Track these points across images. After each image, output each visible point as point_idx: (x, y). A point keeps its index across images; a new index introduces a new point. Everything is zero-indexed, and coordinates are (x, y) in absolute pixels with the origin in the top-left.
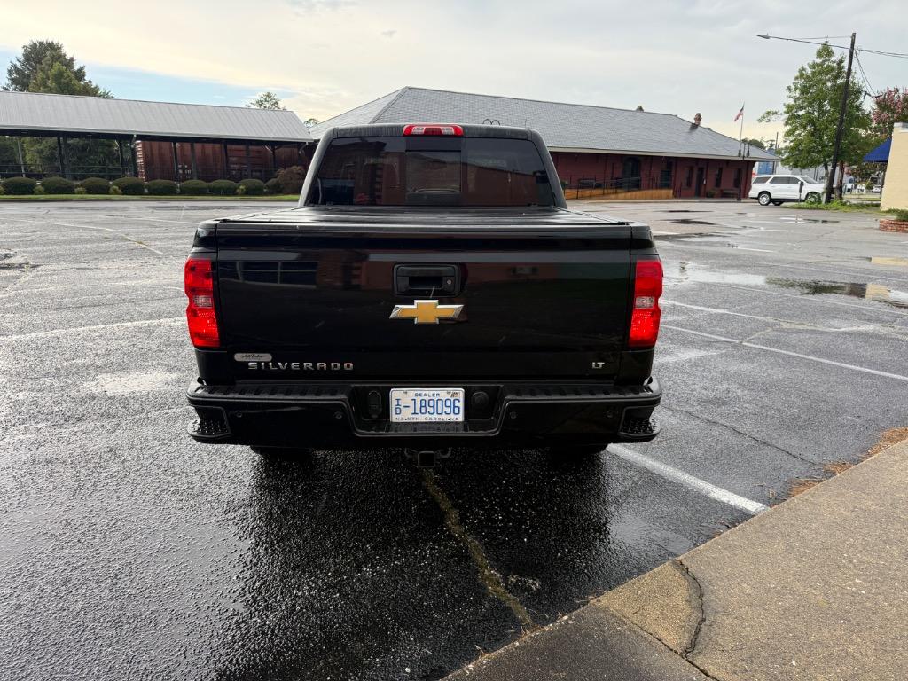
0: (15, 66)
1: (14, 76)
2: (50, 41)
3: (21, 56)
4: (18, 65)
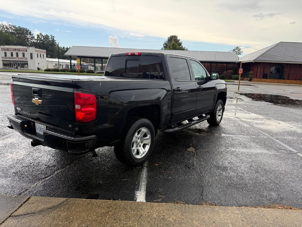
0: (165, 43)
1: (165, 45)
2: (175, 35)
3: (167, 40)
4: (166, 42)
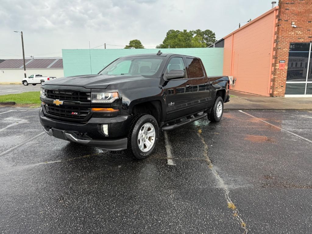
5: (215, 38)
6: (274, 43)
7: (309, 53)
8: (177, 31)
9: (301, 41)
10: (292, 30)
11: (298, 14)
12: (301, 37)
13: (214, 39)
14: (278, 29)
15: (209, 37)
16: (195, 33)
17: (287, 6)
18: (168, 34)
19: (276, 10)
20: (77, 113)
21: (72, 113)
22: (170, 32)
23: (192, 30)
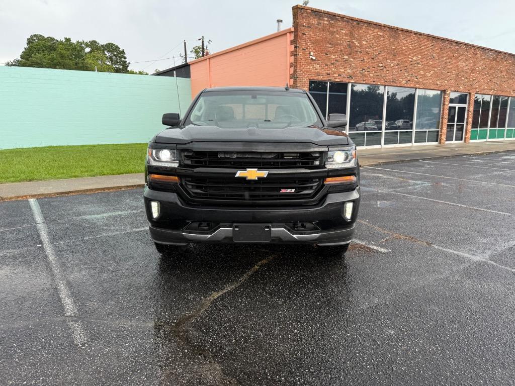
5: (125, 58)
6: (291, 78)
7: (326, 94)
8: (50, 37)
9: (320, 78)
10: (311, 63)
11: (316, 42)
12: (319, 73)
13: (123, 59)
14: (296, 60)
15: (114, 55)
16: (87, 45)
17: (304, 30)
18: (30, 41)
19: (290, 33)
20: (293, 190)
21: (283, 191)
22: (35, 38)
23: (81, 40)
